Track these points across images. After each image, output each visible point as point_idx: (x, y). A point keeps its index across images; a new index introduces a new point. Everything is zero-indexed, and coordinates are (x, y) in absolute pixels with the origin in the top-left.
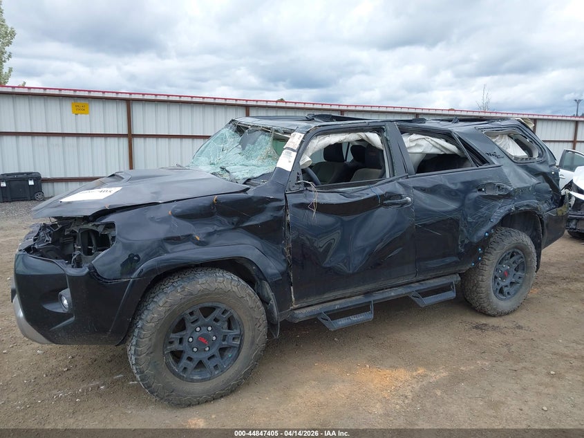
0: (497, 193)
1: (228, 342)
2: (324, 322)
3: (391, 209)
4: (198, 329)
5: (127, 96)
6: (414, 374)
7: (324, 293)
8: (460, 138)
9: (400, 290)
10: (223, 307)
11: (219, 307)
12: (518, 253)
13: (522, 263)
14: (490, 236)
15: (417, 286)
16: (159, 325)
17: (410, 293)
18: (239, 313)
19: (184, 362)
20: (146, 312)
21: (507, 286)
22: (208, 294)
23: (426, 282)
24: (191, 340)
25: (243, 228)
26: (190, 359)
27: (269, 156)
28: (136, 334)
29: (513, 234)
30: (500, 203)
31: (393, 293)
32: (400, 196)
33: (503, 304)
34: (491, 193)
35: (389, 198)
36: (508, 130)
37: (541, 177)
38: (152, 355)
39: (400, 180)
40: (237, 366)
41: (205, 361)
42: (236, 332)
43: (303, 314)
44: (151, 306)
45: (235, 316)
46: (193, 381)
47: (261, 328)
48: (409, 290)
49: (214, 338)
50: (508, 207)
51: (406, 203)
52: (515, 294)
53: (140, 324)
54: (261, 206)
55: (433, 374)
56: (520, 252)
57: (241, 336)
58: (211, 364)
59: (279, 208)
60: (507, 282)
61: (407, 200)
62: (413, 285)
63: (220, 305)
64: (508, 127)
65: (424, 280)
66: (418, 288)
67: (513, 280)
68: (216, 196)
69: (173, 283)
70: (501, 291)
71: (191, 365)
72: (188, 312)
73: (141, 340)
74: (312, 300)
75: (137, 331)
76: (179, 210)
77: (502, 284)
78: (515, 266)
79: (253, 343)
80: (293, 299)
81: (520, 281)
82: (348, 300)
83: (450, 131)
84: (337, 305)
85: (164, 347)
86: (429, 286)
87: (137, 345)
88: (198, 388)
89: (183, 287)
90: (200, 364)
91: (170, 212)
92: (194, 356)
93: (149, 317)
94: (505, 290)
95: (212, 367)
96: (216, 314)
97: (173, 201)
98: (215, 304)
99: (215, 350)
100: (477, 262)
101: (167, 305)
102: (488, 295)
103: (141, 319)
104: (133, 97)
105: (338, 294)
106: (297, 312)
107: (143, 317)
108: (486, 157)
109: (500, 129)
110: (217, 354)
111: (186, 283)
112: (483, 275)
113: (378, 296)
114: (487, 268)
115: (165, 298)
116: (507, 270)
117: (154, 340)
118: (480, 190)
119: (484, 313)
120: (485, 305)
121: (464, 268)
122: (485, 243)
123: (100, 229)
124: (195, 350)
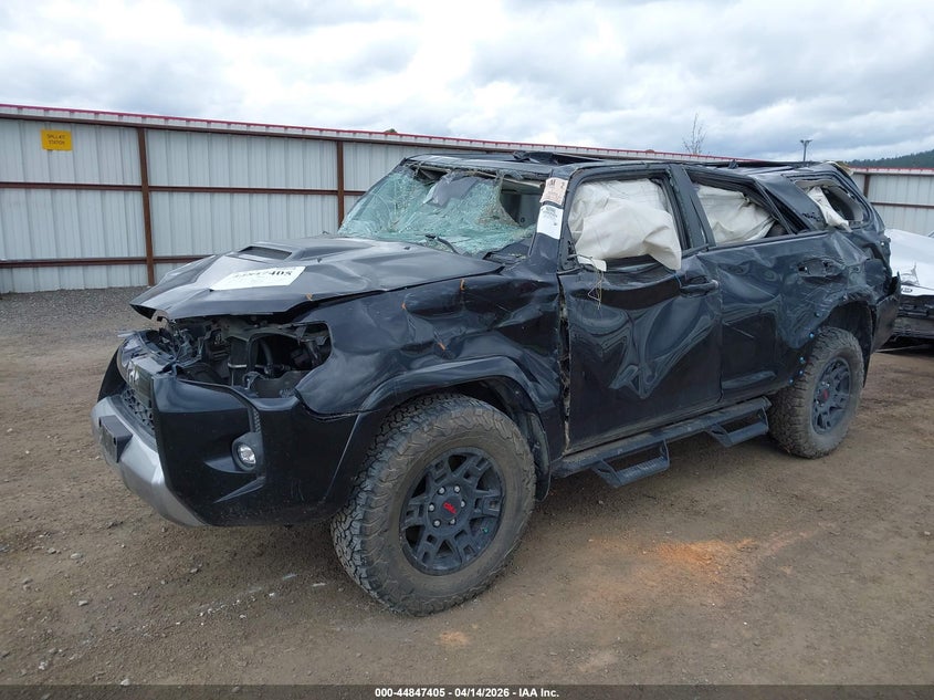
0: (825, 274)
1: (482, 508)
2: (603, 475)
3: (691, 298)
4: (442, 490)
5: (139, 121)
6: (739, 546)
7: (606, 431)
8: (767, 191)
9: (697, 422)
10: (480, 453)
11: (472, 455)
12: (842, 364)
13: (847, 378)
14: (816, 338)
15: (717, 418)
16: (399, 485)
17: (710, 427)
18: (501, 465)
19: (424, 544)
20: (377, 466)
21: (825, 413)
22: (464, 435)
23: (728, 409)
24: (432, 507)
25: (500, 330)
26: (430, 539)
27: (496, 218)
28: (361, 502)
29: (839, 334)
30: (827, 289)
31: (689, 428)
32: (703, 279)
33: (823, 440)
34: (816, 275)
35: (690, 281)
36: (823, 180)
37: (869, 250)
38: (386, 534)
39: (700, 254)
40: (496, 546)
41: (451, 540)
42: (494, 493)
43: (575, 462)
44: (386, 455)
45: (496, 468)
46: (437, 573)
47: (529, 486)
48: (709, 423)
49: (463, 504)
50: (838, 295)
51: (713, 288)
52: (836, 424)
53: (368, 485)
54: (526, 295)
55: (767, 545)
56: (845, 362)
57: (500, 500)
58: (459, 545)
59: (551, 298)
60: (825, 407)
61: (714, 284)
62: (711, 415)
63: (477, 451)
64: (822, 174)
65: (727, 407)
66: (720, 420)
67: (834, 404)
68: (463, 280)
69: (412, 417)
70: (819, 422)
71: (434, 548)
72: (434, 463)
73: (371, 511)
74: (589, 442)
75: (363, 496)
76: (416, 302)
77: (820, 410)
78: (836, 382)
79: (518, 509)
80: (568, 439)
81: (843, 405)
82: (630, 440)
83: (752, 179)
84: (619, 448)
85: (401, 521)
86: (732, 416)
87: (364, 520)
88: (444, 584)
89: (430, 424)
90: (445, 547)
91: (403, 306)
92: (435, 534)
93: (383, 472)
94: (824, 418)
95: (461, 550)
96: (468, 465)
97: (403, 288)
98: (470, 450)
99: (463, 524)
100: (797, 377)
101: (410, 452)
102: (806, 426)
103: (368, 476)
104: (149, 122)
105: (621, 431)
106: (567, 460)
107: (374, 473)
108: (803, 219)
109: (812, 177)
110: (467, 529)
111: (434, 418)
112: (801, 398)
113: (670, 434)
114: (807, 386)
115: (406, 442)
116: (827, 390)
117: (390, 510)
118: (802, 269)
119: (797, 454)
120: (802, 441)
121: (776, 388)
122: (809, 349)
123: (299, 335)
124: (437, 523)
